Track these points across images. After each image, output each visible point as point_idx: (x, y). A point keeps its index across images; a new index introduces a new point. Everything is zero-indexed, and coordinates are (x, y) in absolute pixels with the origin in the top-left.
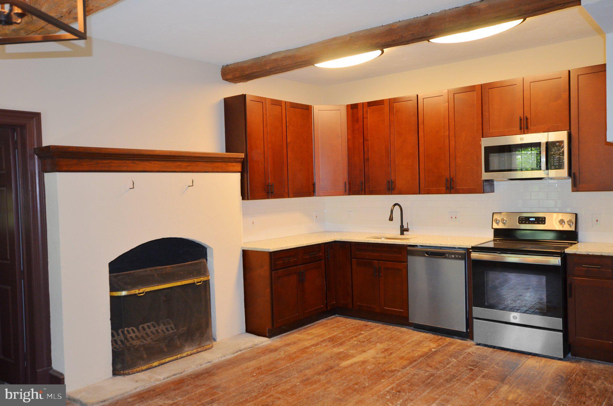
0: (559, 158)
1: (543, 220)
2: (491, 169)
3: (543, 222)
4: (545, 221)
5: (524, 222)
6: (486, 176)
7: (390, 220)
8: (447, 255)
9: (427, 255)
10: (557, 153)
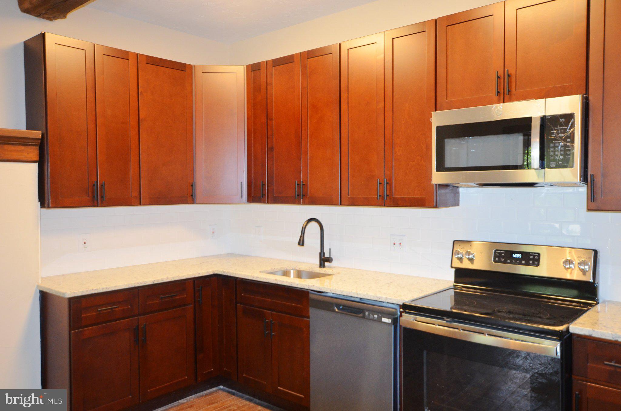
0: (565, 146)
1: (536, 257)
2: (448, 165)
3: (536, 263)
4: (538, 261)
5: (502, 260)
6: (438, 178)
7: (299, 244)
8: (367, 314)
9: (338, 309)
10: (561, 137)
